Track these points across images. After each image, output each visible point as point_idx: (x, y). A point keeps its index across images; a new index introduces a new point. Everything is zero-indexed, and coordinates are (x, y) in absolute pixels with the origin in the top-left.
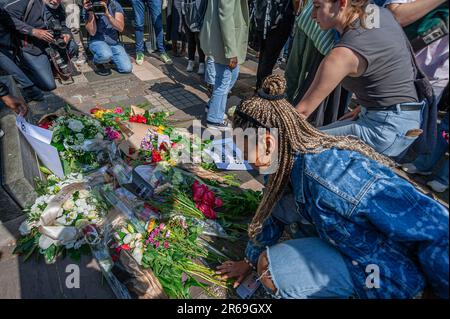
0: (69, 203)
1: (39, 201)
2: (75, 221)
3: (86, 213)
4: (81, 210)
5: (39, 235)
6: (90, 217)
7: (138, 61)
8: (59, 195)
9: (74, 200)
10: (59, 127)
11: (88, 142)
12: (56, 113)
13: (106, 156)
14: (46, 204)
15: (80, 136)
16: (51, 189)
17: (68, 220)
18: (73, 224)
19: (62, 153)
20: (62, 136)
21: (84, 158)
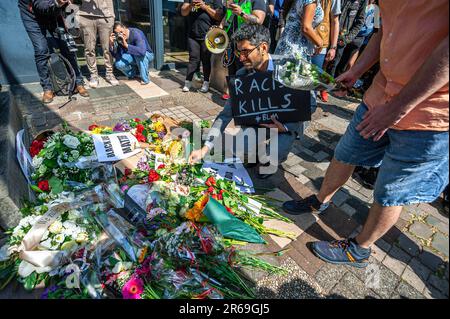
0: (57, 225)
1: (24, 222)
2: (61, 244)
3: (75, 236)
4: (68, 232)
5: (20, 261)
6: (79, 239)
8: (46, 215)
9: (63, 221)
10: (54, 143)
11: (82, 159)
12: (53, 129)
13: (101, 174)
14: (30, 226)
15: (75, 153)
16: (39, 208)
17: (53, 243)
18: (59, 248)
19: (55, 171)
20: (56, 152)
21: (78, 176)
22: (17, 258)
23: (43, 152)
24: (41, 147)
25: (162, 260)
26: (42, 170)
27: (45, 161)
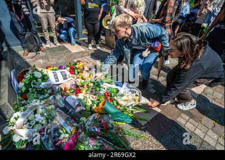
0: (31, 116)
1: (15, 115)
3: (40, 121)
4: (37, 120)
6: (42, 123)
8: (26, 111)
9: (34, 114)
10: (29, 76)
11: (43, 83)
12: (29, 69)
14: (18, 117)
15: (40, 80)
16: (22, 108)
17: (30, 125)
18: (33, 128)
19: (30, 89)
20: (30, 80)
21: (41, 92)
22: (12, 133)
23: (24, 80)
24: (23, 78)
25: (83, 133)
26: (24, 89)
27: (25, 85)
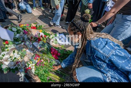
0: (12, 54)
1: (2, 53)
2: (14, 60)
3: (17, 57)
4: (15, 56)
5: (2, 64)
6: (18, 58)
7: (34, 10)
8: (9, 51)
9: (13, 53)
11: (18, 35)
12: (8, 26)
13: (24, 39)
14: (4, 55)
15: (16, 33)
16: (6, 49)
17: (11, 59)
18: (13, 61)
21: (17, 40)
